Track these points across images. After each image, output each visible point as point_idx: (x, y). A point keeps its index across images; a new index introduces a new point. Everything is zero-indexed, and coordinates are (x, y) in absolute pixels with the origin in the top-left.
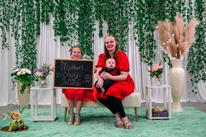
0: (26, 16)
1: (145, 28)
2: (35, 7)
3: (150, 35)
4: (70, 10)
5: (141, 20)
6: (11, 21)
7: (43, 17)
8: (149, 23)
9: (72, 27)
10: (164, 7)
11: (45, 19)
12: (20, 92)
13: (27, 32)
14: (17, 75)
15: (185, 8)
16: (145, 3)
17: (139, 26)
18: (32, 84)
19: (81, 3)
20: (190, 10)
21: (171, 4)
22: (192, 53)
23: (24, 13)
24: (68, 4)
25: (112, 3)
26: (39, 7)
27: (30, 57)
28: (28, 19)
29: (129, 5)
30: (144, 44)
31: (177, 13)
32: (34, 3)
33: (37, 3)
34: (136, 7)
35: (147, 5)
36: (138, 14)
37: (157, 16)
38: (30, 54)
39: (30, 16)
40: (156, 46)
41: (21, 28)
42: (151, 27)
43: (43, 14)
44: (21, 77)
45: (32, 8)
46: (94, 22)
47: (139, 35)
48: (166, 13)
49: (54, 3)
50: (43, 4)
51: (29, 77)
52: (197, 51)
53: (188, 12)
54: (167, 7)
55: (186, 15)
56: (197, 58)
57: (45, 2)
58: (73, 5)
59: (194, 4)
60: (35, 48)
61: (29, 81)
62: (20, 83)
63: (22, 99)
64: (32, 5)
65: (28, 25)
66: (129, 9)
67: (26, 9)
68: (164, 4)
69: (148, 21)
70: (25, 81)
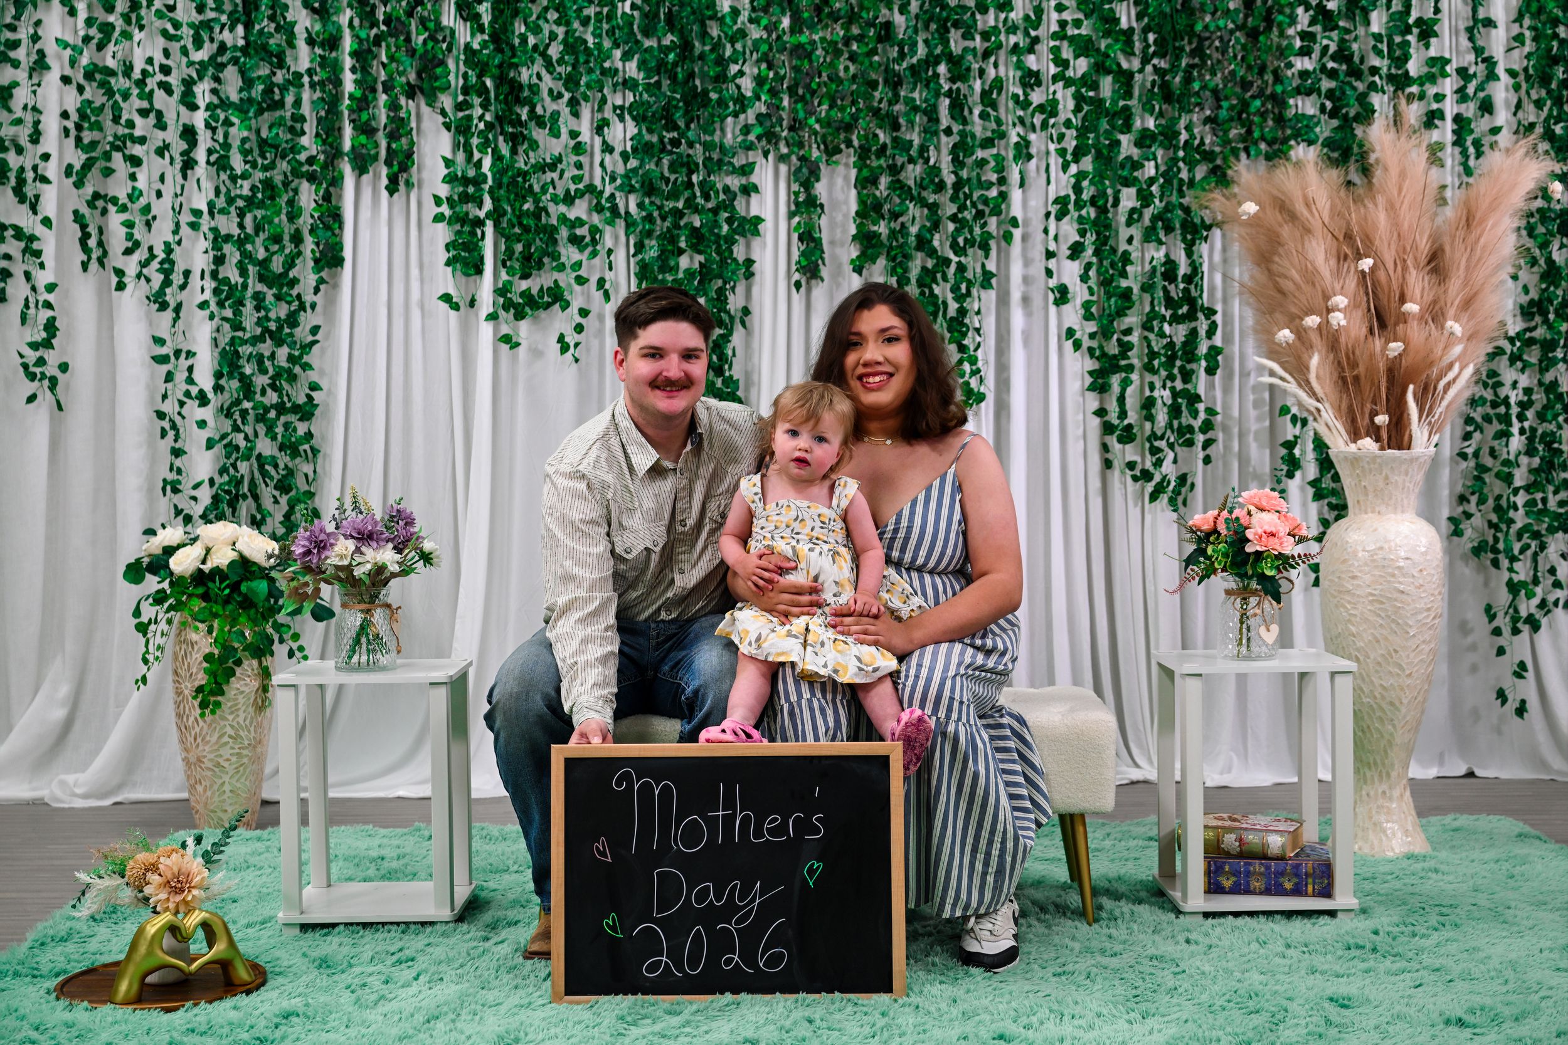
0: (237, 133)
1: (1133, 217)
2: (303, 58)
3: (1170, 265)
4: (571, 82)
5: (1106, 157)
7: (366, 129)
8: (1168, 176)
9: (582, 209)
10: (1282, 52)
11: (377, 145)
12: (196, 703)
13: (249, 247)
14: (171, 574)
15: (1442, 58)
16: (1135, 25)
17: (1093, 201)
18: (281, 641)
19: (656, 29)
20: (1480, 80)
21: (1335, 35)
22: (1494, 405)
23: (224, 104)
24: (553, 37)
25: (888, 25)
26: (336, 60)
27: (274, 438)
28: (250, 151)
29: (1013, 39)
30: (1126, 339)
31: (1376, 100)
32: (293, 24)
33: (318, 27)
34: (1067, 53)
35: (1151, 37)
36: (1086, 108)
37: (1226, 126)
38: (272, 414)
39: (270, 128)
40: (1219, 353)
41: (205, 222)
42: (1181, 204)
43: (361, 110)
44: (200, 590)
45: (281, 64)
46: (752, 172)
47: (1088, 267)
48: (1291, 102)
49: (445, 22)
50: (363, 34)
51: (262, 586)
52: (1528, 391)
53: (1462, 95)
54: (1305, 52)
55: (1449, 117)
56: (1531, 440)
57: (381, 18)
58: (591, 41)
59: (1508, 30)
60: (306, 367)
61: (265, 618)
62: (194, 637)
63: (211, 756)
64: (284, 44)
65: (254, 195)
66: (1011, 74)
67: (242, 72)
68: (1282, 34)
69: (1155, 159)
70: (234, 621)
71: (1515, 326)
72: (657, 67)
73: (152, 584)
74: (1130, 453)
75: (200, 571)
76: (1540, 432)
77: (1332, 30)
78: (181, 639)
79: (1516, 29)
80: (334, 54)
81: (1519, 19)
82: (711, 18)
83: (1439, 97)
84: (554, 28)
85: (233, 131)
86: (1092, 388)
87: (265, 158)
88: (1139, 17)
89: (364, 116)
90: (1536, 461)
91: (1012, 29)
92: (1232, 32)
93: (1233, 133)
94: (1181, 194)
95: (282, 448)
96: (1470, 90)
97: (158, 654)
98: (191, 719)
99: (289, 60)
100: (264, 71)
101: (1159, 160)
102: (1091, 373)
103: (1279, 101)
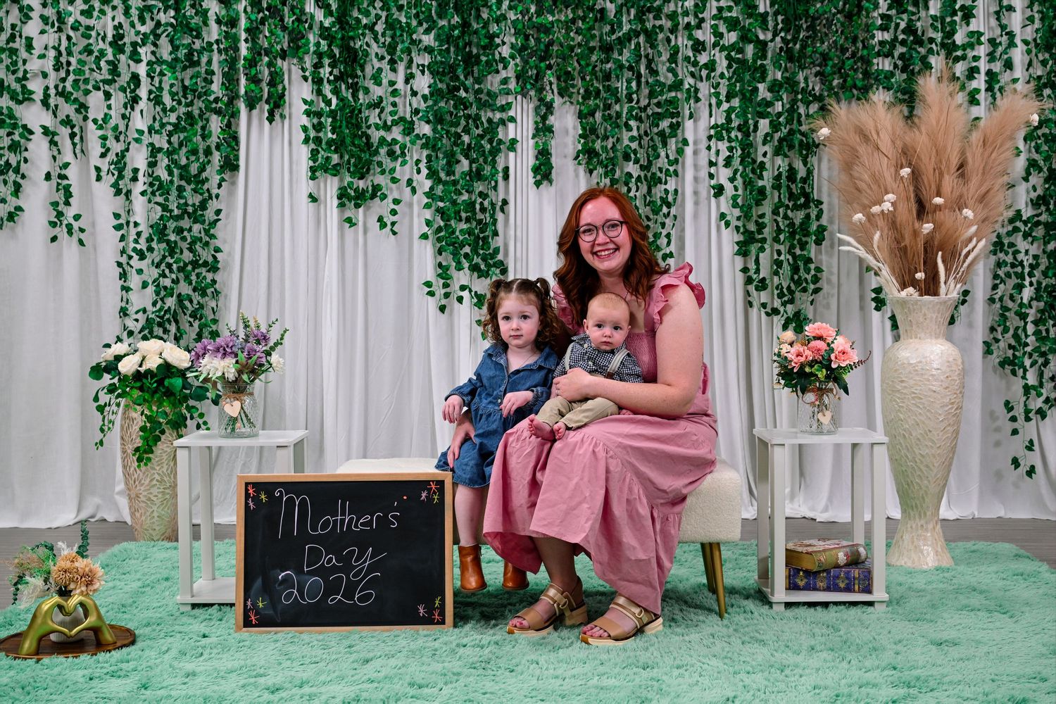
0: (168, 80)
1: (767, 139)
2: (213, 32)
3: (792, 172)
4: (391, 49)
5: (748, 96)
6: (95, 100)
7: (255, 80)
8: (792, 110)
9: (396, 134)
10: (868, 28)
11: (261, 90)
12: (135, 458)
13: (176, 157)
14: (120, 373)
15: (978, 32)
16: (769, 10)
17: (739, 128)
18: (192, 418)
19: (446, 13)
20: (1004, 47)
21: (905, 16)
22: (1013, 266)
23: (160, 61)
24: (378, 17)
25: (602, 11)
26: (235, 34)
27: (190, 283)
28: (177, 94)
29: (686, 20)
30: (760, 221)
31: (933, 60)
32: (206, 11)
33: (224, 12)
34: (723, 28)
35: (780, 18)
36: (735, 66)
37: (830, 78)
38: (189, 268)
39: (191, 78)
40: (825, 230)
41: (146, 139)
42: (800, 130)
43: (251, 66)
44: (138, 384)
45: (198, 36)
46: (510, 109)
47: (735, 172)
48: (875, 61)
49: (307, 10)
50: (253, 17)
51: (178, 382)
52: (1036, 257)
53: (991, 57)
54: (884, 28)
55: (983, 71)
56: (1038, 290)
57: (265, 5)
58: (404, 20)
59: (1023, 13)
60: (213, 237)
61: (181, 403)
62: (134, 415)
63: (145, 493)
64: (201, 24)
65: (179, 123)
66: (685, 43)
67: (171, 41)
68: (867, 16)
69: (782, 99)
70: (160, 405)
71: (1027, 213)
72: (446, 38)
73: (107, 379)
74: (764, 296)
75: (138, 371)
76: (1044, 285)
77: (903, 12)
78: (125, 417)
79: (1028, 13)
80: (234, 30)
81: (1030, 6)
82: (483, 6)
83: (976, 58)
84: (380, 12)
85: (165, 79)
86: (738, 253)
87: (186, 98)
88: (772, 5)
89: (253, 72)
90: (1042, 305)
91: (686, 13)
92: (834, 15)
93: (835, 83)
94: (800, 123)
95: (195, 290)
96: (997, 54)
97: (111, 426)
98: (132, 469)
99: (204, 34)
100: (187, 40)
101: (785, 101)
102: (738, 243)
103: (867, 61)
